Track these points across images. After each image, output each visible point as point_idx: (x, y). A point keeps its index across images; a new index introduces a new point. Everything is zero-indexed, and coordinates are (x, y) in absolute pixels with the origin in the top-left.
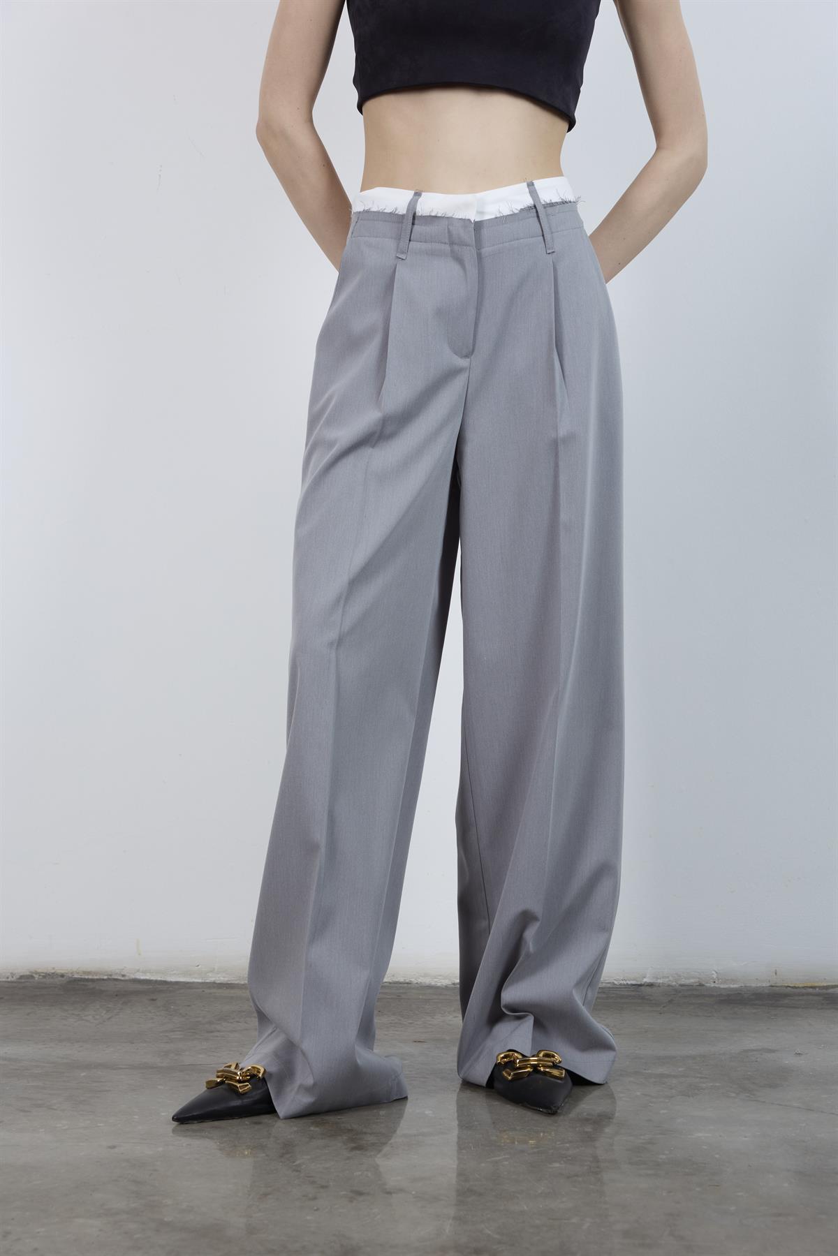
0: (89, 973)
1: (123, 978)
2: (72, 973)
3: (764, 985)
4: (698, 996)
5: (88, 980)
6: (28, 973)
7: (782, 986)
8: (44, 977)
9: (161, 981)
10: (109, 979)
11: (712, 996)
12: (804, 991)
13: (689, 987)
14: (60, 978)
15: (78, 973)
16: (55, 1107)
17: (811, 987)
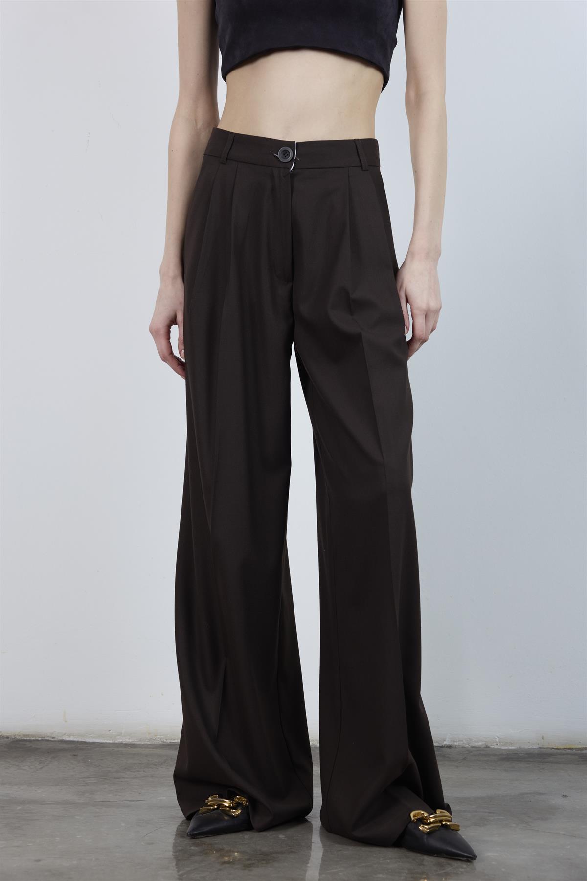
0: (27, 735)
1: (53, 740)
2: (15, 736)
3: (535, 747)
4: (485, 755)
5: (26, 741)
7: (547, 748)
9: (81, 742)
10: (42, 740)
11: (495, 755)
12: (564, 751)
13: (478, 749)
14: (6, 740)
15: (19, 736)
17: (570, 749)
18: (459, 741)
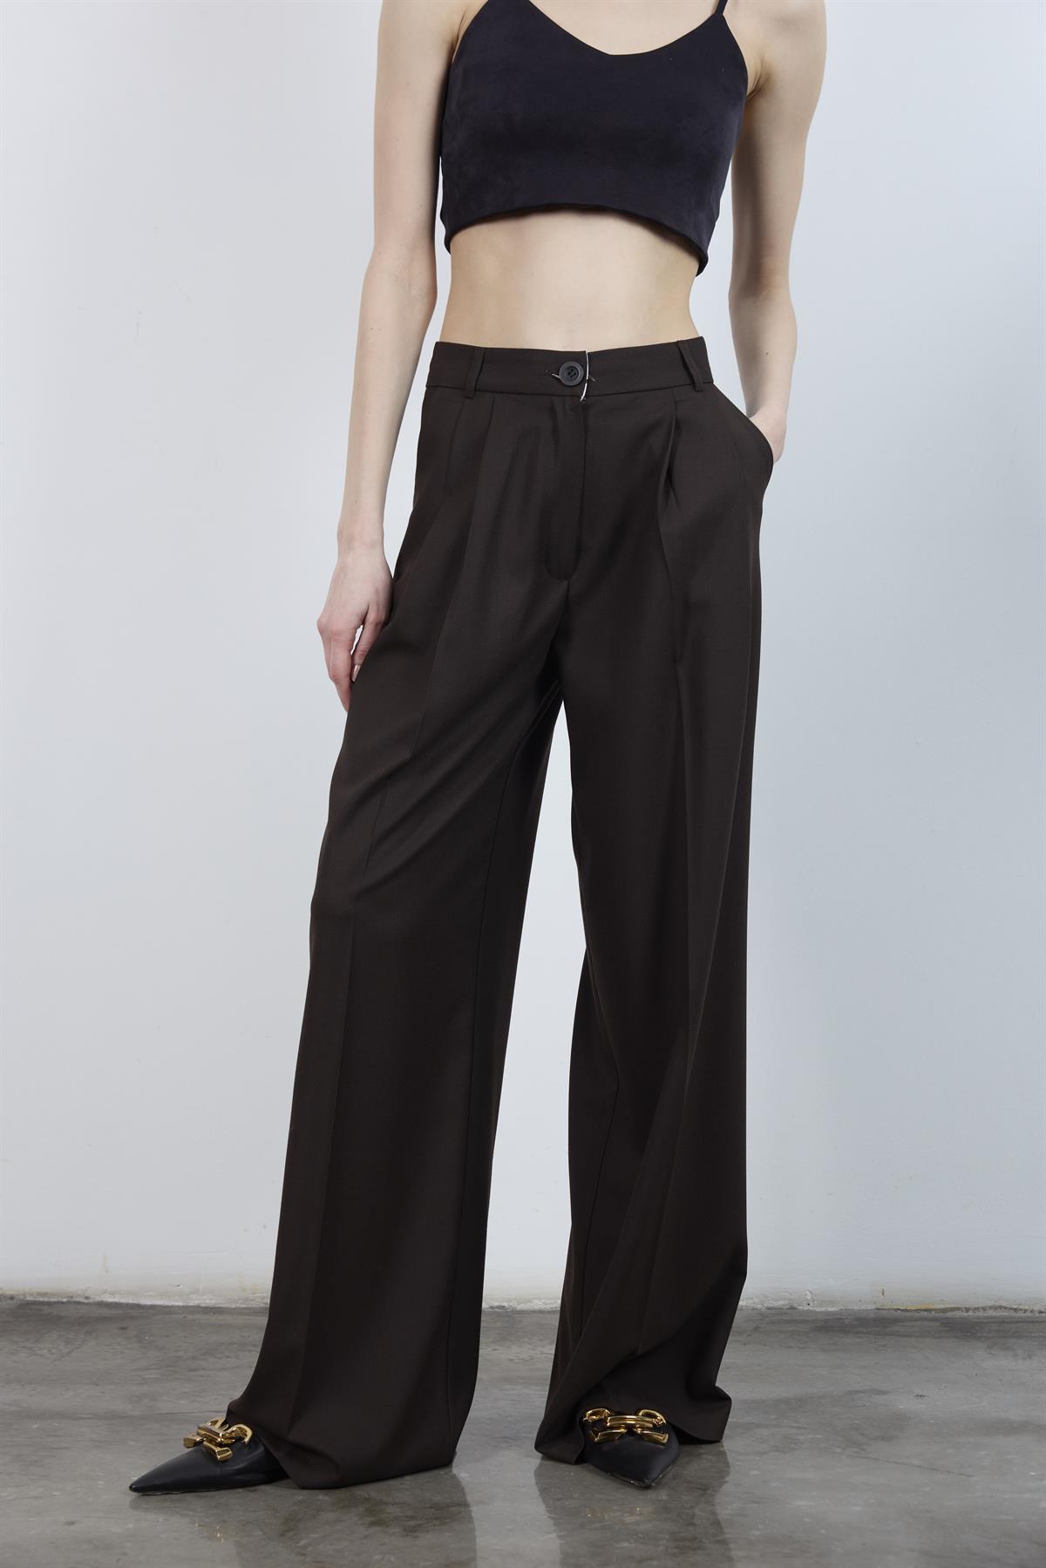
0: (45, 1294)
1: (86, 1301)
2: (23, 1295)
5: (43, 1303)
9: (133, 1304)
10: (69, 1302)
14: (10, 1301)
15: (31, 1295)
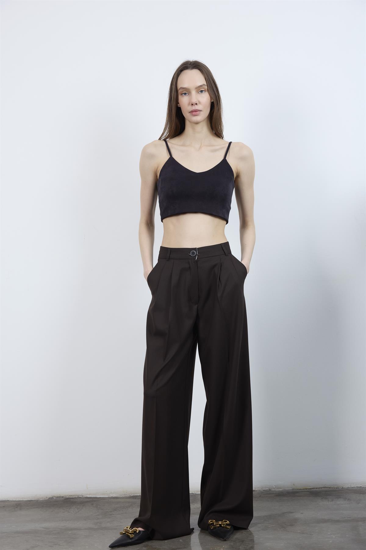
0: (71, 496)
1: (82, 497)
2: (66, 496)
3: (290, 489)
4: (269, 494)
5: (71, 498)
6: (51, 497)
7: (296, 489)
8: (57, 498)
9: (95, 497)
10: (78, 497)
11: (273, 494)
12: (303, 490)
13: (266, 491)
14: (62, 498)
15: (68, 496)
16: (61, 545)
17: (305, 489)
18: (258, 488)
